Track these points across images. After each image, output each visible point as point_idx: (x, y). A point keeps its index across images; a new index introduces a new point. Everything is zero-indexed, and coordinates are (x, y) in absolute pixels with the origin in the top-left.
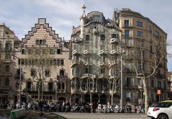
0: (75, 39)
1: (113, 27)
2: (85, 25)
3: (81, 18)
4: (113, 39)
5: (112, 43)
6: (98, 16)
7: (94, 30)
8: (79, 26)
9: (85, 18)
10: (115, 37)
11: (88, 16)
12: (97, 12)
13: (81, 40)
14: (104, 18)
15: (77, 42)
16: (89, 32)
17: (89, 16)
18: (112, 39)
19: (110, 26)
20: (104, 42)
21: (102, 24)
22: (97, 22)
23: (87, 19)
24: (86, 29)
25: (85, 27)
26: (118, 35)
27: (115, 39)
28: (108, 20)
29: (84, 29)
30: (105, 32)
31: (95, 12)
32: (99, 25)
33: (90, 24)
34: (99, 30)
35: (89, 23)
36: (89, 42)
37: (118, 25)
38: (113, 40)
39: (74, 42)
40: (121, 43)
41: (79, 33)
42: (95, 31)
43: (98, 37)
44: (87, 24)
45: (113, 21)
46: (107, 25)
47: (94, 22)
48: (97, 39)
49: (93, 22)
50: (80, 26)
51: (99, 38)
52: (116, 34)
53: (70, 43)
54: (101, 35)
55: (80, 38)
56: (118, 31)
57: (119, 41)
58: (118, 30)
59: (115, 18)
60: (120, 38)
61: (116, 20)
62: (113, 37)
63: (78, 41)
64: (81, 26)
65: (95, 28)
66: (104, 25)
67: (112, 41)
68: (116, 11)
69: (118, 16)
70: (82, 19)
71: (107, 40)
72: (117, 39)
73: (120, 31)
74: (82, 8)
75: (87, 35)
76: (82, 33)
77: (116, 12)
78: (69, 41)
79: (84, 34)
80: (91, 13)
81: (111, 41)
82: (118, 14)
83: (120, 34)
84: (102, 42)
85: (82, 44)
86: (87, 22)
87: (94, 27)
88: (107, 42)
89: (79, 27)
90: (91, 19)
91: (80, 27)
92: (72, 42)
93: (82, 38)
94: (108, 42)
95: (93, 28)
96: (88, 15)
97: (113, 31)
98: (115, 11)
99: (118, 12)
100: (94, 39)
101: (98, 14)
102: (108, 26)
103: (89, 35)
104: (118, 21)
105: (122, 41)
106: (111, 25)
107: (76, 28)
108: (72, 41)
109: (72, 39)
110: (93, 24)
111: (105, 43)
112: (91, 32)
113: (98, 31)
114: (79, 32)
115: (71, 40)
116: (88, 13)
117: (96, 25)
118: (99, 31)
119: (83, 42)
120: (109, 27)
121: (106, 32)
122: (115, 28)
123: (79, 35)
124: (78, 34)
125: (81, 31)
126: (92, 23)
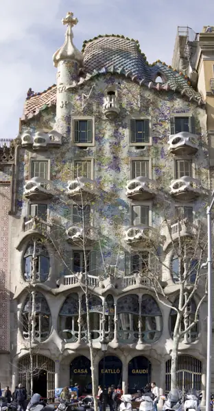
0: (36, 136)
1: (177, 92)
2: (74, 84)
3: (58, 57)
4: (179, 135)
5: (172, 152)
6: (123, 53)
7: (106, 102)
8: (50, 88)
9: (72, 57)
10: (186, 129)
11: (83, 51)
12: (116, 39)
13: (57, 139)
14: (142, 58)
15: (40, 146)
16: (88, 110)
17: (88, 51)
18: (173, 137)
19: (165, 87)
20: (143, 147)
21: (136, 81)
22: (119, 71)
23: (81, 61)
24: (78, 97)
25: (73, 91)
26: (195, 121)
27: (185, 136)
28: (158, 64)
29: (69, 99)
30: (147, 108)
31: (111, 38)
32: (124, 84)
33: (91, 79)
34: (125, 101)
35: (88, 76)
36: (86, 148)
37: (194, 86)
38: (178, 140)
39: (30, 147)
40: (205, 153)
41: (48, 114)
42: (108, 105)
43: (121, 130)
44: (82, 80)
45: (177, 72)
46: (155, 84)
47: (107, 72)
48: (116, 134)
49: (103, 74)
50: (55, 85)
51: (126, 132)
52: (188, 118)
53: (13, 153)
54: (132, 121)
55: (55, 133)
56: (192, 107)
57: (201, 145)
58: (193, 101)
59: (181, 60)
60: (204, 132)
61: (185, 65)
62: (178, 131)
63: (45, 145)
64: (58, 86)
65: (111, 93)
66: (144, 86)
67: (174, 143)
68: (184, 34)
69: (193, 53)
70: (62, 62)
71: (155, 139)
72: (192, 136)
73: (203, 106)
74: (65, 22)
75: (81, 121)
76: (60, 112)
77: (186, 37)
78: (12, 141)
79: (68, 119)
80: (96, 41)
81: (170, 142)
82: (193, 46)
83: (203, 118)
84: (138, 147)
85: (59, 155)
86: (82, 74)
87: (106, 91)
88: (156, 148)
89: (52, 89)
90: (98, 61)
91: (55, 92)
92: (22, 147)
93: (60, 130)
94: (160, 146)
95: (103, 95)
96: (84, 46)
97: (176, 106)
98: (181, 34)
99: (191, 39)
100: (106, 137)
101: (122, 44)
102: (158, 87)
103: (86, 121)
104: (194, 69)
105: (209, 142)
106: (170, 84)
107: (39, 94)
108: (23, 142)
109: (25, 135)
110: (101, 79)
111: (149, 150)
112: (95, 108)
113: (121, 107)
114: (52, 109)
115: (19, 139)
116: (86, 42)
117: (113, 82)
118: (124, 106)
119: (64, 149)
120: (161, 92)
121: (150, 109)
122: (184, 97)
123: (49, 120)
124: (46, 117)
125: (59, 105)
126: (98, 75)
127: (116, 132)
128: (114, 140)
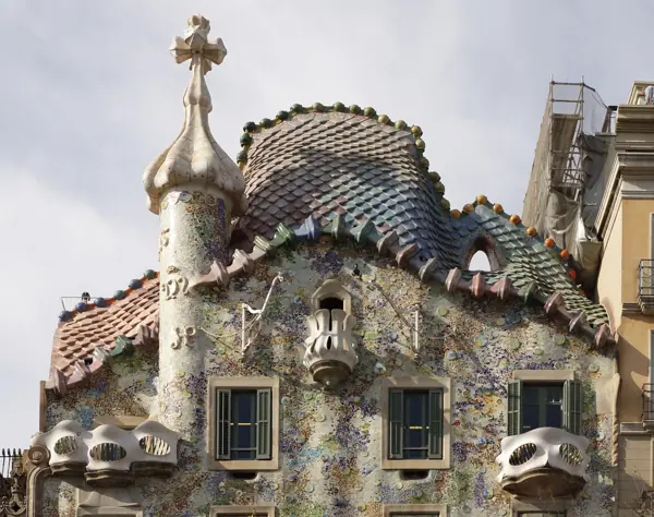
0: (96, 439)
1: (534, 305)
2: (216, 271)
3: (161, 179)
4: (531, 438)
5: (508, 489)
6: (369, 168)
7: (316, 332)
8: (137, 285)
9: (209, 179)
10: (554, 419)
11: (243, 158)
12: (350, 120)
13: (163, 450)
14: (431, 186)
15: (109, 472)
16: (260, 358)
17: (259, 162)
18: (512, 444)
19: (499, 287)
20: (422, 473)
21: (408, 265)
22: (356, 232)
23: (235, 195)
24: (226, 316)
25: (211, 292)
26: (581, 395)
27: (548, 439)
28: (479, 210)
29: (199, 318)
30: (440, 352)
31: (335, 118)
32: (373, 273)
33: (271, 257)
34: (372, 330)
35: (261, 246)
36: (251, 474)
37: (586, 280)
38: (527, 452)
39: (75, 473)
40: (608, 491)
41: (133, 368)
42: (321, 343)
43: (359, 421)
44: (239, 259)
45: (537, 236)
46: (467, 275)
47: (320, 235)
48: (344, 434)
49: (309, 241)
50: (153, 275)
51: (374, 427)
52: (560, 384)
53: (22, 492)
54: (392, 392)
55: (155, 428)
56: (577, 350)
57: (597, 465)
58: (580, 332)
59: (553, 198)
60: (606, 429)
61: (565, 214)
62: (529, 423)
63: (124, 466)
64: (164, 278)
65: (331, 304)
66: (432, 281)
67: (515, 460)
68: (569, 110)
69: (592, 176)
70: (173, 197)
71: (460, 450)
72: (571, 440)
73: (610, 347)
74: (182, 54)
75: (236, 391)
76: (172, 363)
77: (575, 119)
78: (17, 457)
79: (196, 384)
80: (285, 126)
81: (504, 457)
82: (595, 149)
83: (606, 385)
84: (407, 474)
85: (168, 498)
86: (241, 240)
87: (315, 296)
88: (463, 477)
89: (144, 287)
90: (289, 194)
91: (153, 296)
92: (49, 475)
93: (170, 421)
94: (472, 469)
95: (306, 310)
96: (247, 142)
97: (529, 349)
98: (559, 109)
99: (591, 127)
100: (315, 441)
101: (367, 141)
102: (475, 286)
103: (252, 391)
104: (590, 229)
105: (620, 460)
106: (514, 277)
107: (104, 303)
108: (55, 459)
109: (58, 435)
110: (301, 258)
111: (439, 482)
112: (278, 350)
113: (360, 348)
114: (144, 351)
115: (40, 449)
116: (251, 128)
117: (337, 267)
118: (370, 346)
119: (184, 478)
120: (483, 303)
121: (448, 355)
122: (555, 319)
123: (138, 387)
124: (125, 379)
125: (167, 339)
126: (292, 245)
127: (344, 425)
128: (335, 452)
